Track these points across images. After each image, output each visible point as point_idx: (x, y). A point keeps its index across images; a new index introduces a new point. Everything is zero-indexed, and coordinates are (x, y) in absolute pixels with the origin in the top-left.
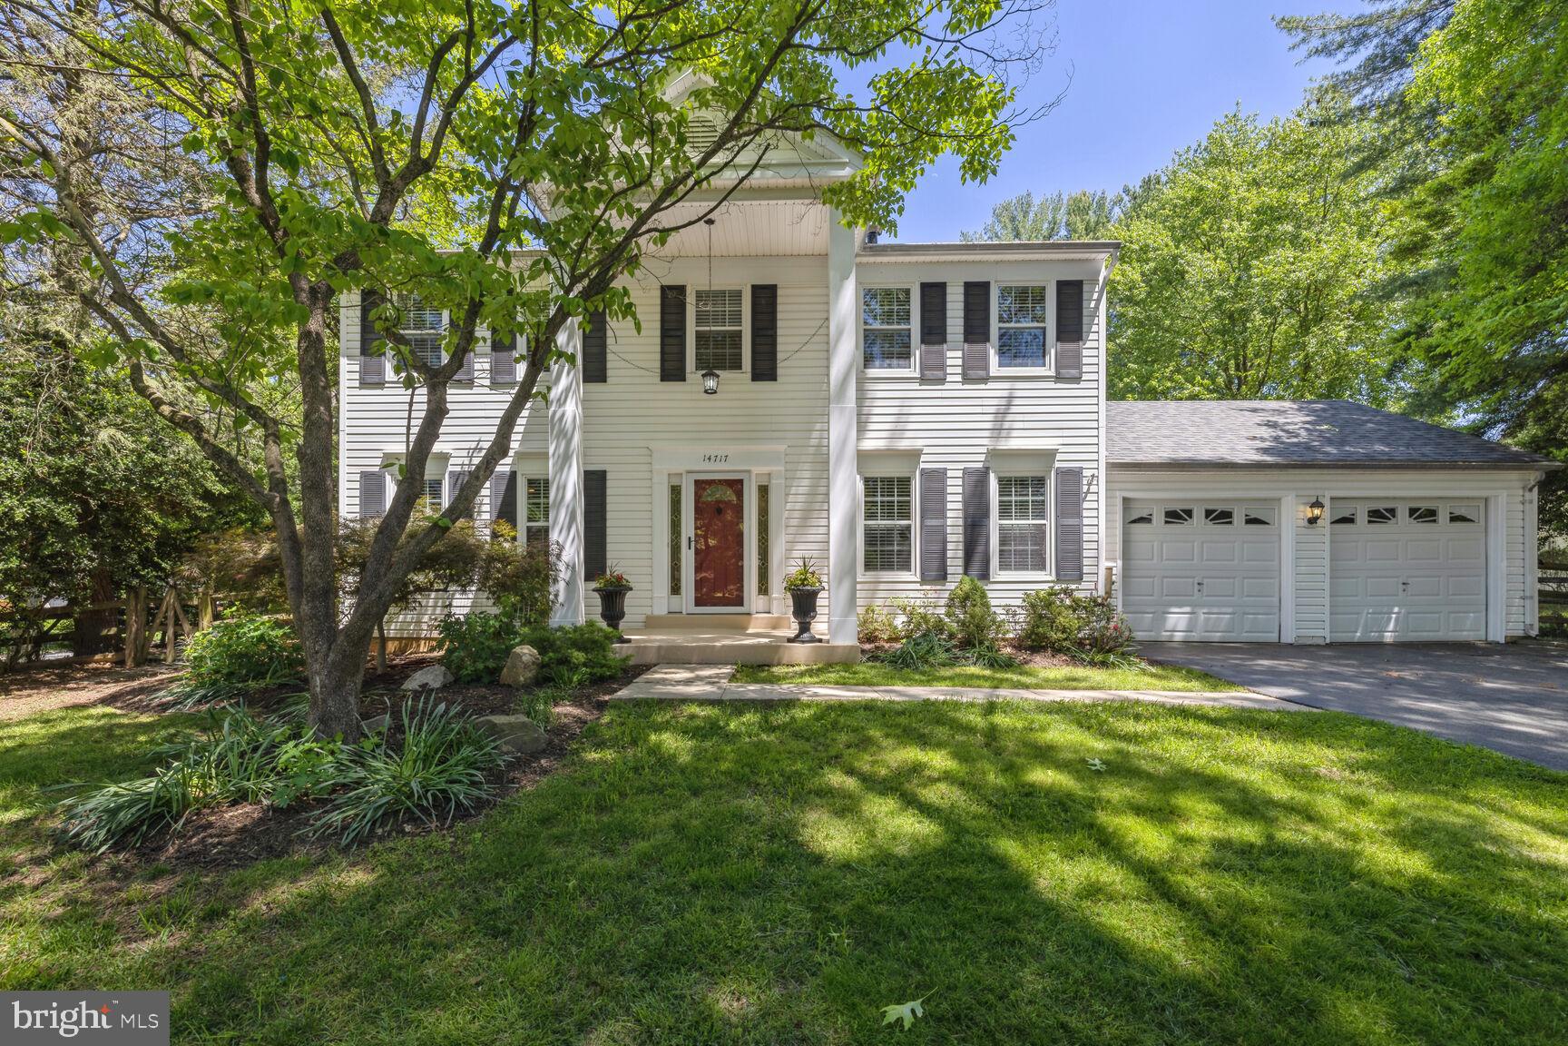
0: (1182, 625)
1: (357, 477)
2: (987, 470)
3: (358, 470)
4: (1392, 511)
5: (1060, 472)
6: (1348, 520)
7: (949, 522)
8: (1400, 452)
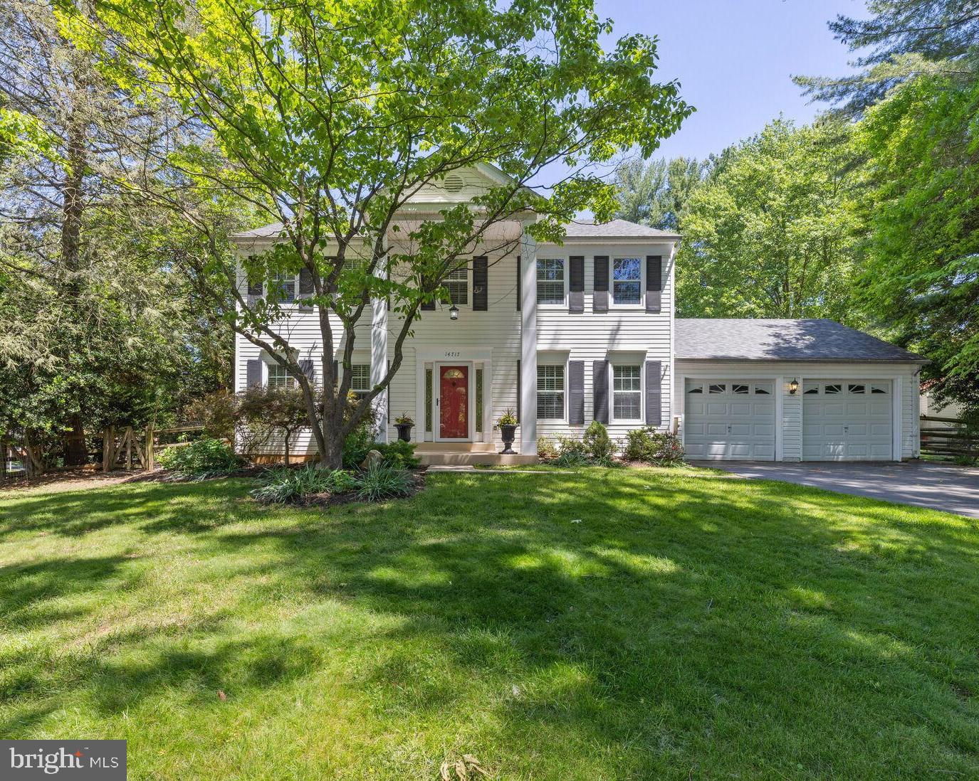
0: (721, 451)
1: (246, 363)
2: (606, 362)
3: (247, 359)
4: (839, 387)
5: (648, 363)
6: (814, 392)
7: (586, 391)
8: (843, 353)
